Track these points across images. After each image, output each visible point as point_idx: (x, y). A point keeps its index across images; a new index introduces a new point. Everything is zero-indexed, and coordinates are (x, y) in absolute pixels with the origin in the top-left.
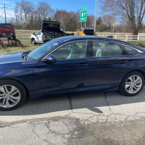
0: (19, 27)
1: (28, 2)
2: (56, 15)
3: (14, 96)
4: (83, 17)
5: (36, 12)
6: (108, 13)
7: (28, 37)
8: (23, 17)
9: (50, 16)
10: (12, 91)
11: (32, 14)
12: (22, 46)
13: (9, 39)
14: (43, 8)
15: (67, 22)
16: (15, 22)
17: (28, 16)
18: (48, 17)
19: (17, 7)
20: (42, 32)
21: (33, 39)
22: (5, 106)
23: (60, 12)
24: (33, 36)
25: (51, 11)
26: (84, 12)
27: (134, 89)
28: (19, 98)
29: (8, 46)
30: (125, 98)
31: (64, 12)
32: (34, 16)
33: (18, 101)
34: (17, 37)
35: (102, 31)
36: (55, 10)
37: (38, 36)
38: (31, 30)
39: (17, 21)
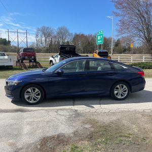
0: (39, 51)
1: (48, 28)
2: (74, 39)
3: (37, 95)
4: (99, 40)
5: (55, 37)
6: (124, 35)
7: (47, 60)
8: (43, 41)
9: (68, 40)
10: (36, 92)
11: (52, 39)
12: (42, 67)
13: (30, 61)
14: (63, 32)
15: (84, 45)
16: (35, 46)
17: (47, 40)
18: (66, 41)
19: (38, 33)
20: (60, 54)
21: (51, 61)
22: (31, 102)
23: (78, 35)
24: (51, 59)
25: (70, 34)
26: (100, 35)
27: (122, 95)
28: (39, 97)
29: (30, 67)
30: (114, 101)
31: (83, 35)
32: (53, 40)
33: (39, 99)
34: (37, 60)
35: (120, 53)
36: (74, 34)
37: (56, 58)
38: (50, 53)
39: (37, 45)
